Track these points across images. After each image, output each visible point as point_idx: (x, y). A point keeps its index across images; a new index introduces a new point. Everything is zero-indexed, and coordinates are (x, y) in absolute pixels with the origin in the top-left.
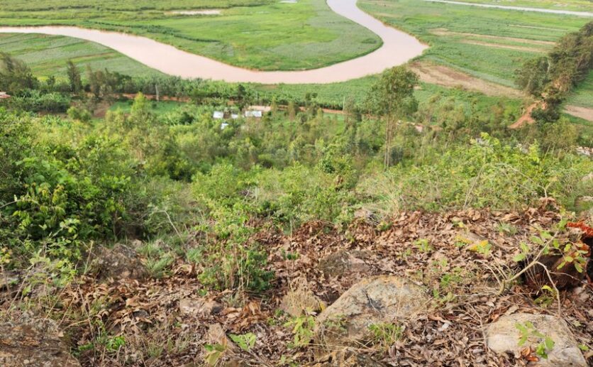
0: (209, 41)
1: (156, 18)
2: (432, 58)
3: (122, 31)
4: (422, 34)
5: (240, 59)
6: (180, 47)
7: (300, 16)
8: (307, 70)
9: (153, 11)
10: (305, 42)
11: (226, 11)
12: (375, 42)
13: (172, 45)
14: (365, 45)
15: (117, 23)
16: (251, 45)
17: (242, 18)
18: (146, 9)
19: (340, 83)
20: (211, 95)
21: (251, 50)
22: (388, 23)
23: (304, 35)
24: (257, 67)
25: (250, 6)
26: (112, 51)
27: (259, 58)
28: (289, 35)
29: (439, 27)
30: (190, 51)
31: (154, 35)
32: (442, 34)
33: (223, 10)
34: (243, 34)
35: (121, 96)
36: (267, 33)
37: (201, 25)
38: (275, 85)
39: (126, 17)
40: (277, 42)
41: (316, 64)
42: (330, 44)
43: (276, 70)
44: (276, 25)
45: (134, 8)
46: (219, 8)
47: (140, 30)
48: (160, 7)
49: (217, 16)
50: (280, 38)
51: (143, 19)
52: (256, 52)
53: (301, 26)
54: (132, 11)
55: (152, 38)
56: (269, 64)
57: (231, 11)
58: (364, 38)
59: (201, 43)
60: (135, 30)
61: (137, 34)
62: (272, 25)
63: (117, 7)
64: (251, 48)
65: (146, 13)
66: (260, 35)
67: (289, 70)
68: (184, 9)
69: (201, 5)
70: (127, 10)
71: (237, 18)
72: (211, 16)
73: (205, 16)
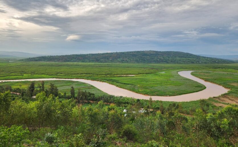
0: (128, 84)
1: (111, 77)
2: (234, 94)
3: (98, 80)
4: (225, 86)
5: (140, 91)
6: (117, 86)
7: (167, 77)
8: (169, 96)
9: (111, 75)
10: (169, 86)
12: (202, 87)
13: (115, 85)
14: (197, 88)
15: (97, 78)
16: (145, 86)
17: (143, 77)
18: (109, 74)
19: (187, 102)
21: (145, 88)
22: (206, 80)
23: (168, 83)
24: (146, 94)
25: (146, 74)
26: (92, 86)
27: (148, 90)
28: (162, 83)
29: (233, 82)
30: (121, 87)
31: (109, 82)
32: (236, 85)
33: (136, 75)
34: (143, 83)
35: (88, 101)
36: (152, 82)
37: (127, 79)
38: (155, 101)
39: (101, 76)
41: (174, 94)
42: (180, 87)
43: (155, 95)
44: (156, 80)
45: (105, 74)
46: (135, 74)
47: (105, 80)
48: (114, 74)
49: (133, 76)
50: (158, 84)
51: (107, 77)
52: (147, 88)
53: (167, 80)
54: (104, 75)
55: (108, 83)
56: (152, 93)
57: (139, 75)
58: (196, 85)
59: (126, 85)
60: (102, 80)
61: (103, 82)
63: (99, 74)
64: (145, 87)
65: (108, 75)
66: (150, 83)
67: (161, 96)
68: (122, 74)
69: (128, 73)
70: (102, 74)
71: (141, 77)
72: (131, 77)
73: (129, 76)
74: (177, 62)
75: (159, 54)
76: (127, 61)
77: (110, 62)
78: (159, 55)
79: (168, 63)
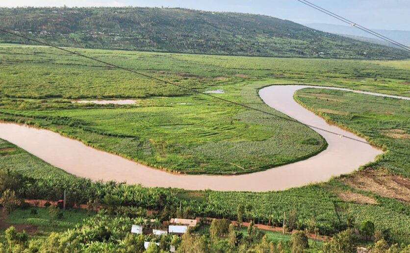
0: (123, 136)
1: (62, 108)
2: (387, 166)
3: (23, 122)
4: (374, 135)
5: (159, 159)
6: (90, 143)
7: (228, 109)
8: (237, 174)
9: (59, 100)
10: (235, 141)
11: (143, 101)
12: (318, 143)
13: (80, 140)
14: (306, 147)
15: (17, 113)
16: (171, 142)
17: (162, 109)
18: (51, 96)
19: (278, 192)
20: (127, 203)
21: (171, 149)
23: (233, 131)
25: (170, 96)
26: (11, 146)
27: (180, 158)
28: (216, 131)
29: (393, 128)
30: (102, 148)
31: (59, 128)
32: (398, 136)
33: (139, 100)
34: (161, 129)
36: (190, 128)
37: (114, 117)
38: (201, 191)
39: (27, 106)
40: (201, 140)
41: (249, 169)
42: (265, 143)
43: (201, 173)
44: (201, 119)
45: (37, 95)
46: (135, 98)
47: (44, 121)
48: (68, 96)
49: (132, 107)
50: (205, 134)
51: (47, 108)
52: (177, 151)
53: (230, 122)
54: (35, 98)
55: (57, 132)
56: (193, 166)
57: (148, 101)
58: (305, 138)
59: (113, 139)
60: (37, 122)
61: (41, 126)
62: (195, 119)
63: (19, 94)
64: (171, 146)
65: (51, 102)
66: (183, 131)
67: (216, 174)
68: (95, 97)
69: (115, 94)
70: (30, 98)
71: (154, 110)
72: (125, 106)
73: (119, 106)
74: (258, 51)
75: (204, 22)
76: (101, 40)
77: (42, 41)
78: (206, 25)
79: (231, 53)
